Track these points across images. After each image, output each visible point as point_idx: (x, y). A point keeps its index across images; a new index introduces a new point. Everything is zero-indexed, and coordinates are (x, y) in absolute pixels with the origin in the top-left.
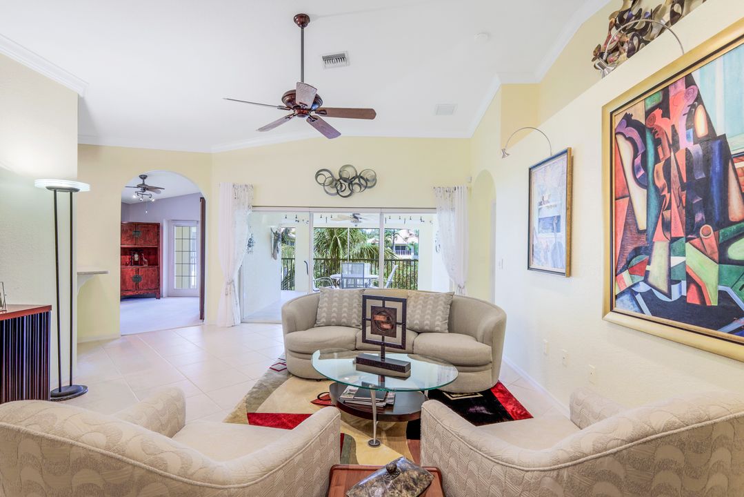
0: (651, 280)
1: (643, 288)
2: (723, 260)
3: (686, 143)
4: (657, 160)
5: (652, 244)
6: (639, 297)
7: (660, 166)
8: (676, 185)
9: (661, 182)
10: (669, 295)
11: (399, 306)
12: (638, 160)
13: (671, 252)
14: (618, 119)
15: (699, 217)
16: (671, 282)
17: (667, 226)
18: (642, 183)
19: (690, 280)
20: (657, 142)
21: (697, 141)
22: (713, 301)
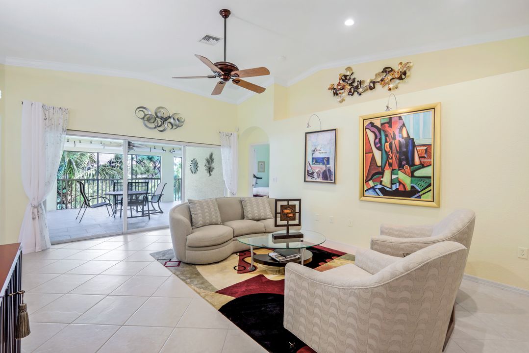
0: (383, 183)
1: (379, 186)
2: (412, 176)
3: (398, 138)
4: (386, 142)
5: (384, 171)
6: (377, 190)
7: (387, 144)
8: (394, 151)
9: (388, 149)
10: (391, 188)
11: (297, 203)
12: (377, 140)
13: (392, 174)
14: (367, 123)
15: (404, 163)
16: (392, 183)
17: (390, 165)
18: (379, 149)
19: (400, 183)
20: (386, 136)
21: (403, 138)
22: (409, 189)
